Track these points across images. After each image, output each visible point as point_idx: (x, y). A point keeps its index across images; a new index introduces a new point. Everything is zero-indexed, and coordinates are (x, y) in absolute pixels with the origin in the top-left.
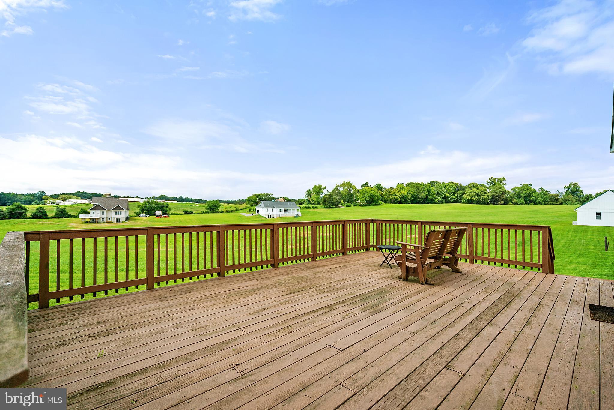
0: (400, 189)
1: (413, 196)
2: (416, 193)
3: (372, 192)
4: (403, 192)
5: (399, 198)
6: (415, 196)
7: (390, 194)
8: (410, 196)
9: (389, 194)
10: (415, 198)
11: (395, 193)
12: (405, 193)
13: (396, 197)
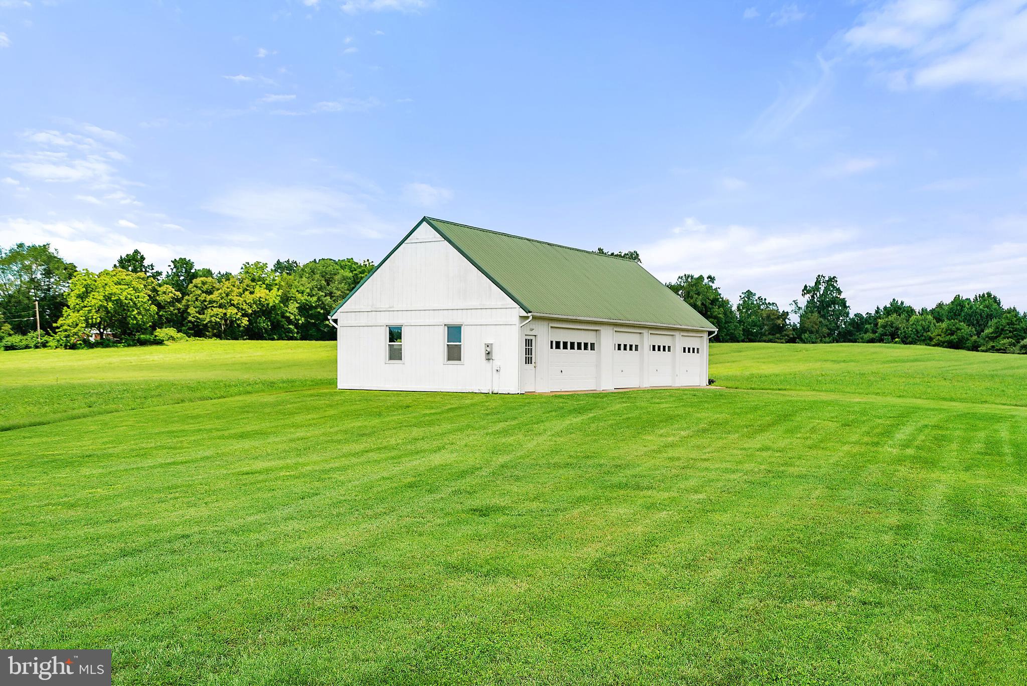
0: (253, 280)
1: (304, 309)
2: (315, 299)
3: (115, 289)
4: (260, 292)
5: (243, 315)
6: (311, 307)
7: (209, 298)
8: (293, 308)
9: (205, 301)
10: (311, 317)
11: (227, 295)
12: (272, 297)
13: (231, 311)
